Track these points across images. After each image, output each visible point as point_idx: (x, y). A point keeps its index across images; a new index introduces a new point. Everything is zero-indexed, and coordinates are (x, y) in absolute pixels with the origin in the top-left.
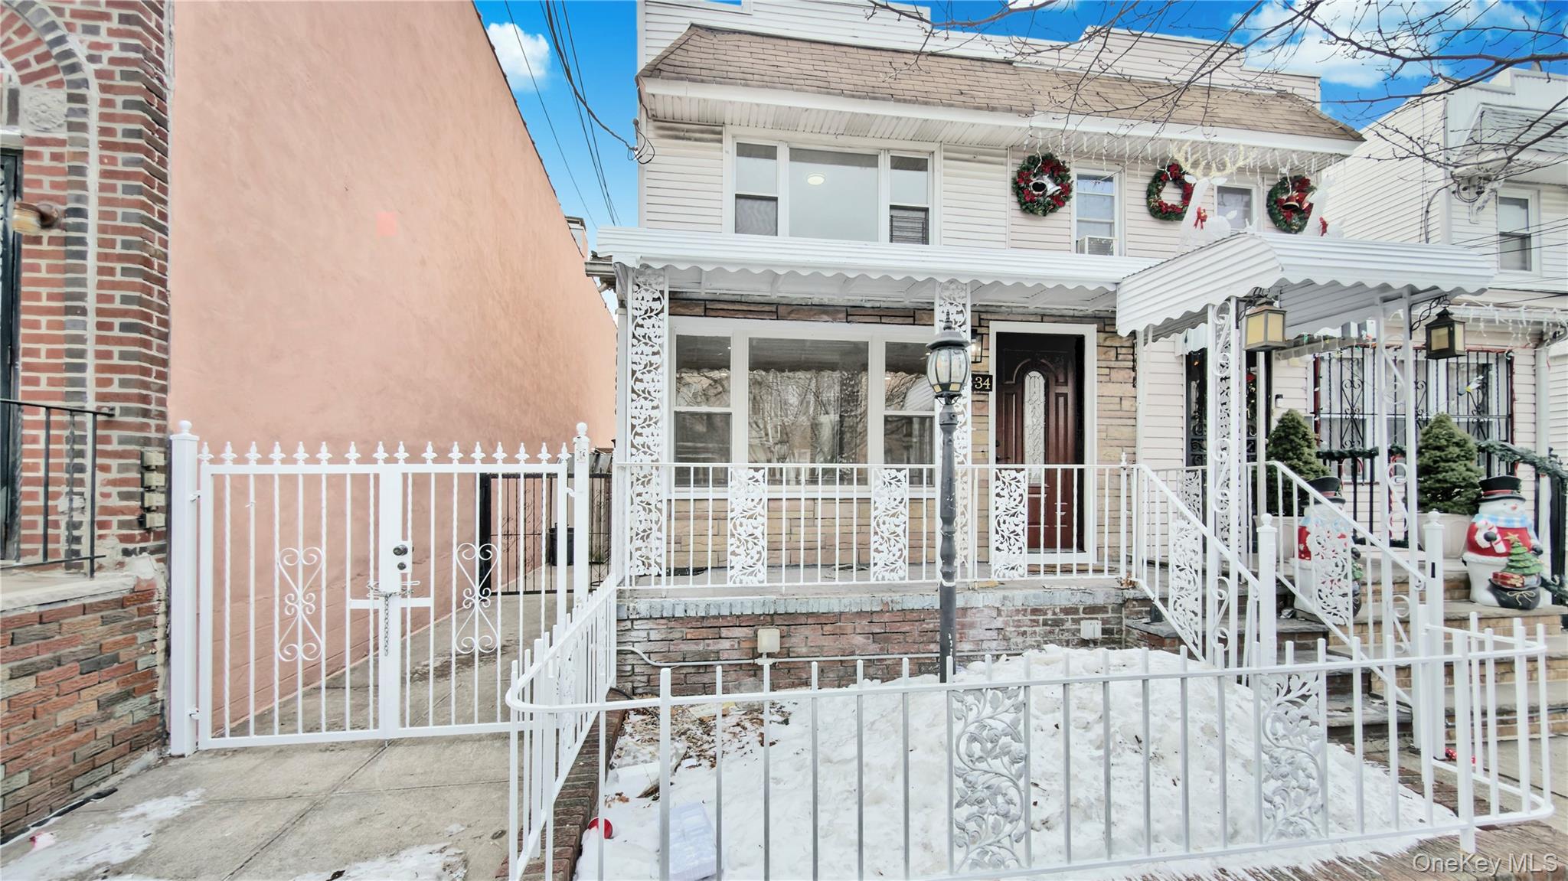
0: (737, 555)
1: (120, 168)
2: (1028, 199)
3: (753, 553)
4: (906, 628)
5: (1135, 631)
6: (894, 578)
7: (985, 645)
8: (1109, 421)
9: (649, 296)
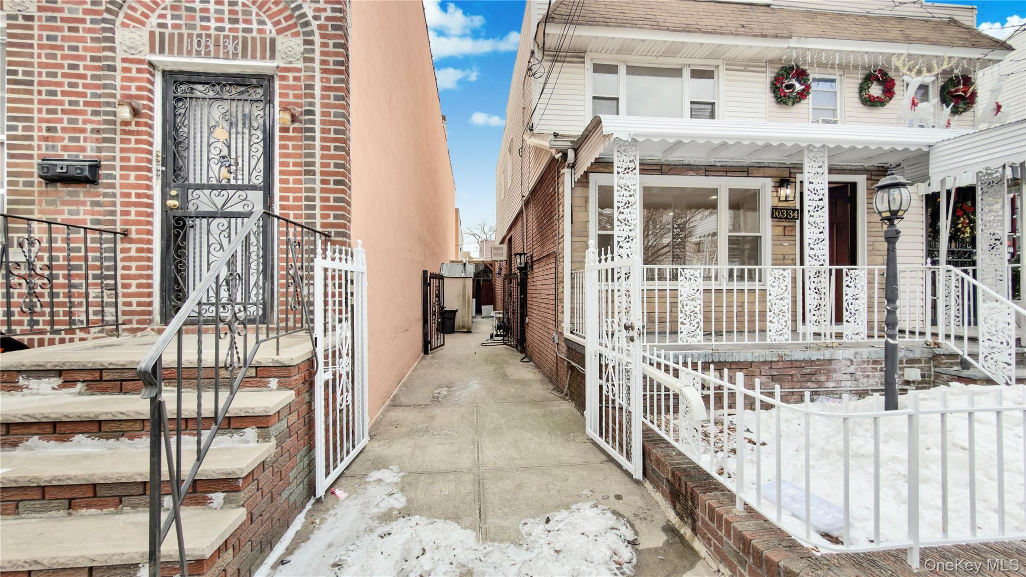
0: (684, 324)
1: (332, 84)
2: (782, 95)
3: (694, 323)
4: (793, 372)
5: (945, 376)
6: (781, 340)
7: (843, 384)
8: (875, 239)
9: (627, 159)
